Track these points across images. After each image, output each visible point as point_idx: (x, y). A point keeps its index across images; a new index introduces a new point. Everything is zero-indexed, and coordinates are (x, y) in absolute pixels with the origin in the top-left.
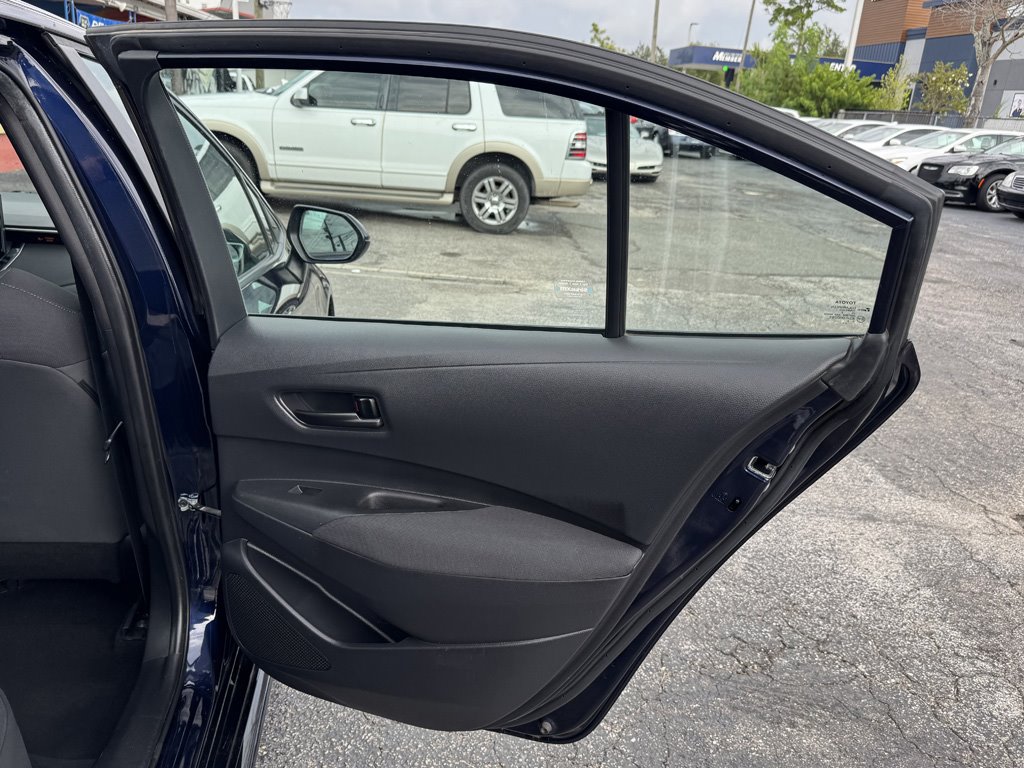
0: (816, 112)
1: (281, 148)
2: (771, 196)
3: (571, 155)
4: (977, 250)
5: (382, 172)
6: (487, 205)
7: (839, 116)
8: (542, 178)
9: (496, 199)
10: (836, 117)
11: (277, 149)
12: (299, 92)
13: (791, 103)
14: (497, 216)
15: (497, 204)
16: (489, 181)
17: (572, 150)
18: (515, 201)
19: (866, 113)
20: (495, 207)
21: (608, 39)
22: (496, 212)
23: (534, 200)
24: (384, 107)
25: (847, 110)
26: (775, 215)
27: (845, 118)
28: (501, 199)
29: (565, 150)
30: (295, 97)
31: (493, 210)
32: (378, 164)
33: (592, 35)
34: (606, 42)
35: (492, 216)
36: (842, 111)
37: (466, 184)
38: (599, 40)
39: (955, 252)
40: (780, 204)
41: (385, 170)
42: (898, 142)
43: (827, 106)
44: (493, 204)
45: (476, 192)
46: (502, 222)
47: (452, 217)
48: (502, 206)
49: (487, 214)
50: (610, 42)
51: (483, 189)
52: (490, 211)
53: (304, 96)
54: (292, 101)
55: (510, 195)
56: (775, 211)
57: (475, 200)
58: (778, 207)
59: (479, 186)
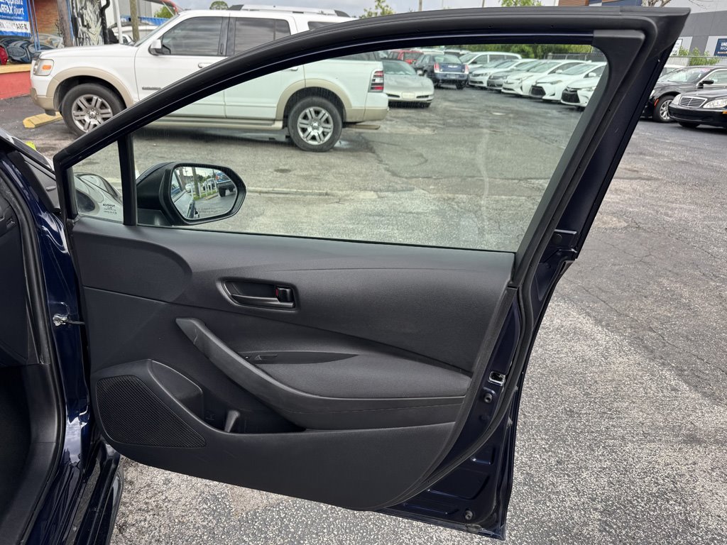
0: (533, 55)
1: (143, 89)
2: (511, 115)
3: (372, 88)
4: (666, 152)
5: (225, 105)
6: (310, 129)
7: (549, 57)
8: (351, 106)
9: (316, 124)
10: (546, 58)
11: (140, 89)
12: (154, 43)
13: (516, 49)
14: (318, 138)
15: (317, 128)
16: (310, 111)
17: (373, 84)
18: (331, 125)
19: (567, 55)
20: (316, 131)
21: (387, 6)
22: (316, 135)
23: (346, 124)
24: (224, 54)
25: (554, 53)
26: (518, 129)
27: (553, 59)
28: (319, 124)
29: (367, 85)
30: (152, 47)
31: (314, 133)
32: (222, 99)
33: (377, 3)
34: (386, 8)
35: (314, 138)
36: (550, 54)
37: (292, 113)
38: (381, 7)
39: (651, 154)
40: (518, 121)
41: (227, 104)
42: (594, 74)
43: (540, 50)
44: (314, 128)
45: (300, 120)
46: (321, 142)
47: (283, 138)
48: (321, 130)
49: (310, 137)
50: (389, 9)
51: (305, 117)
52: (312, 134)
53: (159, 46)
54: (150, 51)
55: (327, 121)
56: (518, 127)
57: (299, 126)
58: (519, 124)
59: (302, 115)
